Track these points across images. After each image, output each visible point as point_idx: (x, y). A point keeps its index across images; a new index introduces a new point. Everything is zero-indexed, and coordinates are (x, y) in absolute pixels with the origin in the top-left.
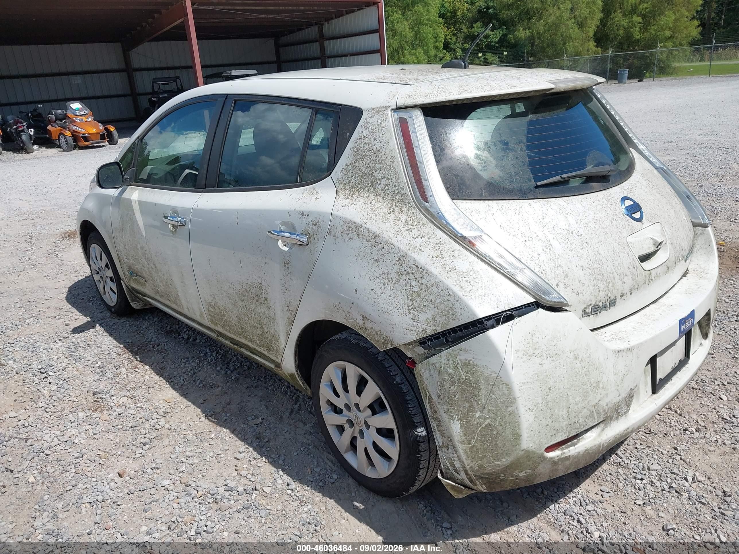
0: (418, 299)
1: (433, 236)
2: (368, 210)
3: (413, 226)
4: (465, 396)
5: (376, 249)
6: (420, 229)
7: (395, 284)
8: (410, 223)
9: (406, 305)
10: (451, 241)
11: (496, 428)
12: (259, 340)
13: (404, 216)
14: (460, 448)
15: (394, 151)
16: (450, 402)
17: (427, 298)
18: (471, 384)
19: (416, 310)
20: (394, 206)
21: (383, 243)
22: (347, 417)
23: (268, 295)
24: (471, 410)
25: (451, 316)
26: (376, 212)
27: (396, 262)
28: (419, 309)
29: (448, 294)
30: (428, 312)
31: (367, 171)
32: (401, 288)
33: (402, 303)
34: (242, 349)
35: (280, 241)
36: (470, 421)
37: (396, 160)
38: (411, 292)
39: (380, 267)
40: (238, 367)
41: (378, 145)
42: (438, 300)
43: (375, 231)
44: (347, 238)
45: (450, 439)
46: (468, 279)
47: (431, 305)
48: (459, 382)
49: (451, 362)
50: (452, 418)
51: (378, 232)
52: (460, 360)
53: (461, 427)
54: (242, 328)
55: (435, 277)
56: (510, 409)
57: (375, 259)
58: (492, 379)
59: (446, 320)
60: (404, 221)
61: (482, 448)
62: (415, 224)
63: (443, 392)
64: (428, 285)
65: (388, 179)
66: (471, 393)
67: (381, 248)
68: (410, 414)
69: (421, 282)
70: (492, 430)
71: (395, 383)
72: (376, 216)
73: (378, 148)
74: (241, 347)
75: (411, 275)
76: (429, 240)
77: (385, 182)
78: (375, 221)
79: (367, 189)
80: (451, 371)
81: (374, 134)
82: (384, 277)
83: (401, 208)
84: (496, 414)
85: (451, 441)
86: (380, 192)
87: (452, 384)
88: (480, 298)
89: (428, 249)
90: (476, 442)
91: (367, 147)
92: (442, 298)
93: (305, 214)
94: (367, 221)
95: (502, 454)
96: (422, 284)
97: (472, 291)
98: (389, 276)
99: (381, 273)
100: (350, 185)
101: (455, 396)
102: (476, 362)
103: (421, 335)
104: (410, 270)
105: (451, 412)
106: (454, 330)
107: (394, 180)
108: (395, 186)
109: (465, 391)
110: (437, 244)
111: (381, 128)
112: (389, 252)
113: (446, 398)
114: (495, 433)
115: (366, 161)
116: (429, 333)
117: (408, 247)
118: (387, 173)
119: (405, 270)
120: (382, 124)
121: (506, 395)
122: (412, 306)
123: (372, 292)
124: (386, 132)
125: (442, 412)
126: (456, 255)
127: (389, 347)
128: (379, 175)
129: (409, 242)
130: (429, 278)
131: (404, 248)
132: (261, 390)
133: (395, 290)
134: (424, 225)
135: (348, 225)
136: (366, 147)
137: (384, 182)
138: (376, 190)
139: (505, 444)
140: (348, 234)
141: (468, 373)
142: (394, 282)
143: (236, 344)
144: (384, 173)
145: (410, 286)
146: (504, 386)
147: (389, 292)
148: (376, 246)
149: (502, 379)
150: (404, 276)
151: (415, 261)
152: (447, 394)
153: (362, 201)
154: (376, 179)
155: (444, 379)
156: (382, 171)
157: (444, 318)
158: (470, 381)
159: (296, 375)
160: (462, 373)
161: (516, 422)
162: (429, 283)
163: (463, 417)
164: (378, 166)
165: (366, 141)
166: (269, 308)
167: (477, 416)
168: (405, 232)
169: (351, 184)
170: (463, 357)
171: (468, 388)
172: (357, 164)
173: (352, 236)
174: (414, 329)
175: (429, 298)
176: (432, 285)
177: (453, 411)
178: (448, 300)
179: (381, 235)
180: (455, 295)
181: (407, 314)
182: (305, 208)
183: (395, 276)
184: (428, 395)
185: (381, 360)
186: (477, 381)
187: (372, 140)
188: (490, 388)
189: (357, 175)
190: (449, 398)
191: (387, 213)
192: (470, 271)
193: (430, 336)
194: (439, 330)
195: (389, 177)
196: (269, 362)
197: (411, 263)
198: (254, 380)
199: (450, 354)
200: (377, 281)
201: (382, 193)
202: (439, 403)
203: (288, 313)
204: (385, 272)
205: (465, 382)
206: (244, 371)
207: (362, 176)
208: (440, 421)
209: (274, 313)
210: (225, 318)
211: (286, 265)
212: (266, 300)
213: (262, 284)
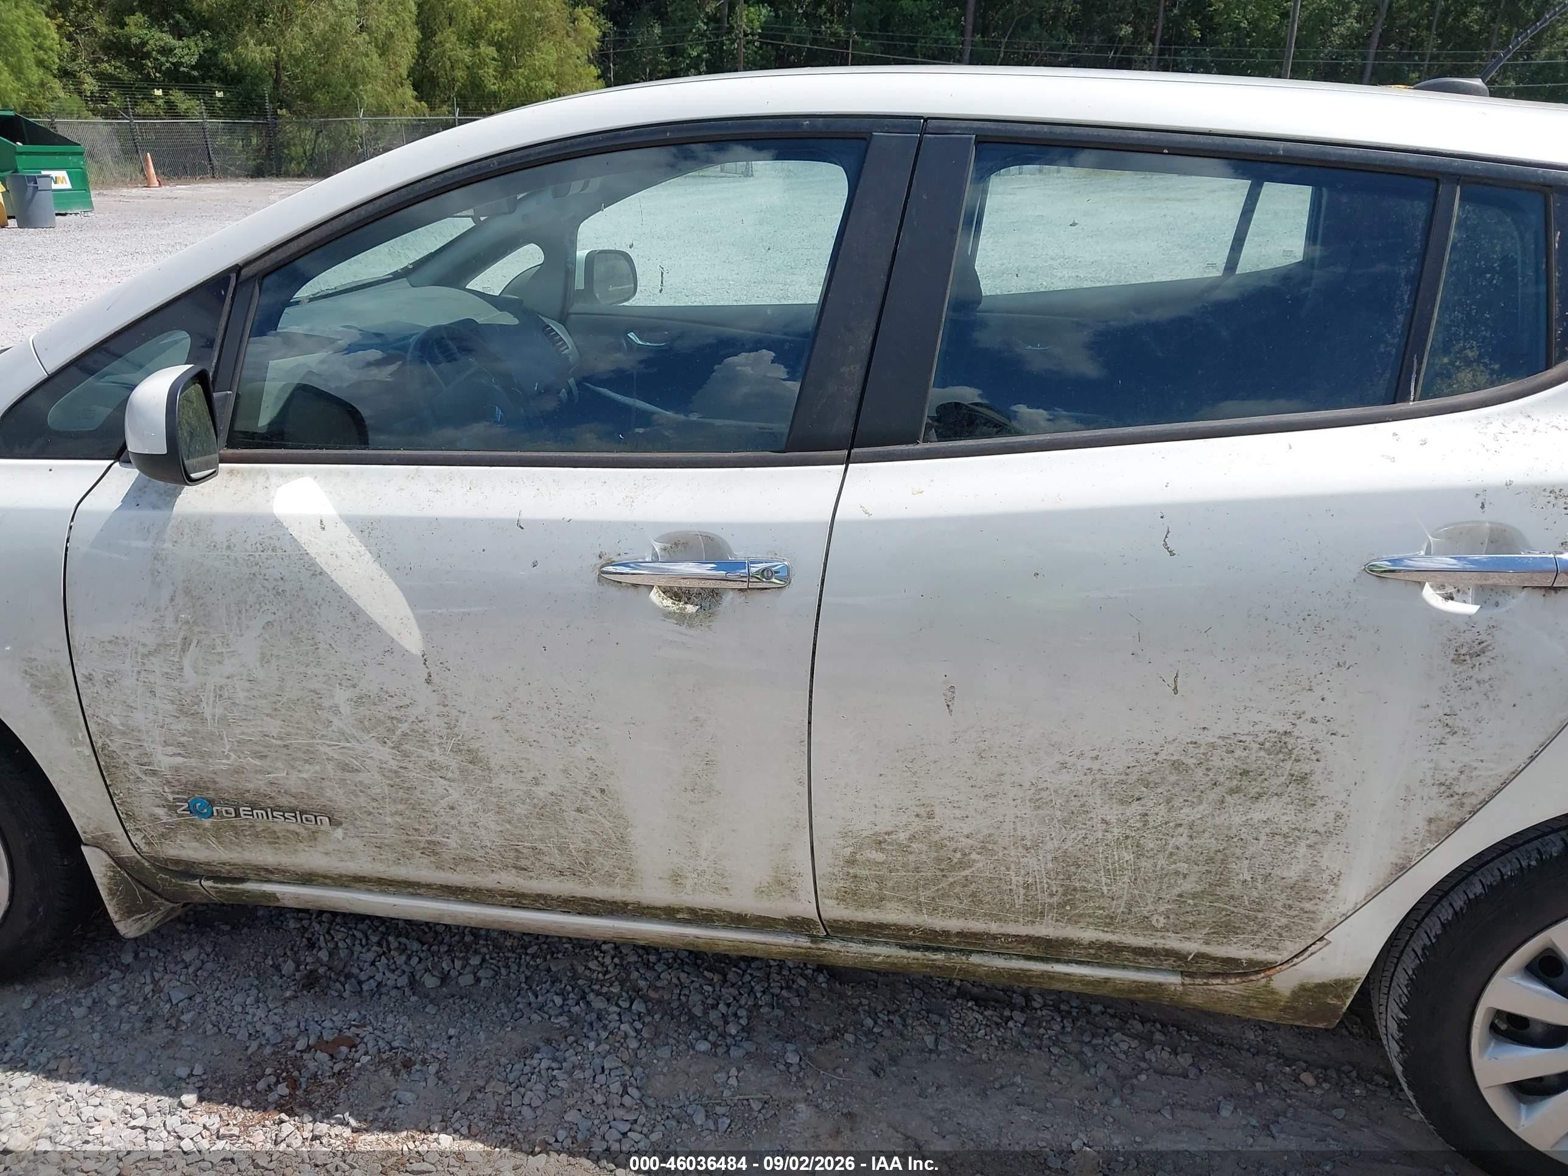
12: (1167, 913)
23: (1320, 764)
34: (977, 959)
35: (1429, 587)
166: (1309, 803)
203: (1440, 807)
209: (1338, 816)
210: (967, 872)
211: (1468, 657)
212: (1302, 779)
213: (1296, 733)
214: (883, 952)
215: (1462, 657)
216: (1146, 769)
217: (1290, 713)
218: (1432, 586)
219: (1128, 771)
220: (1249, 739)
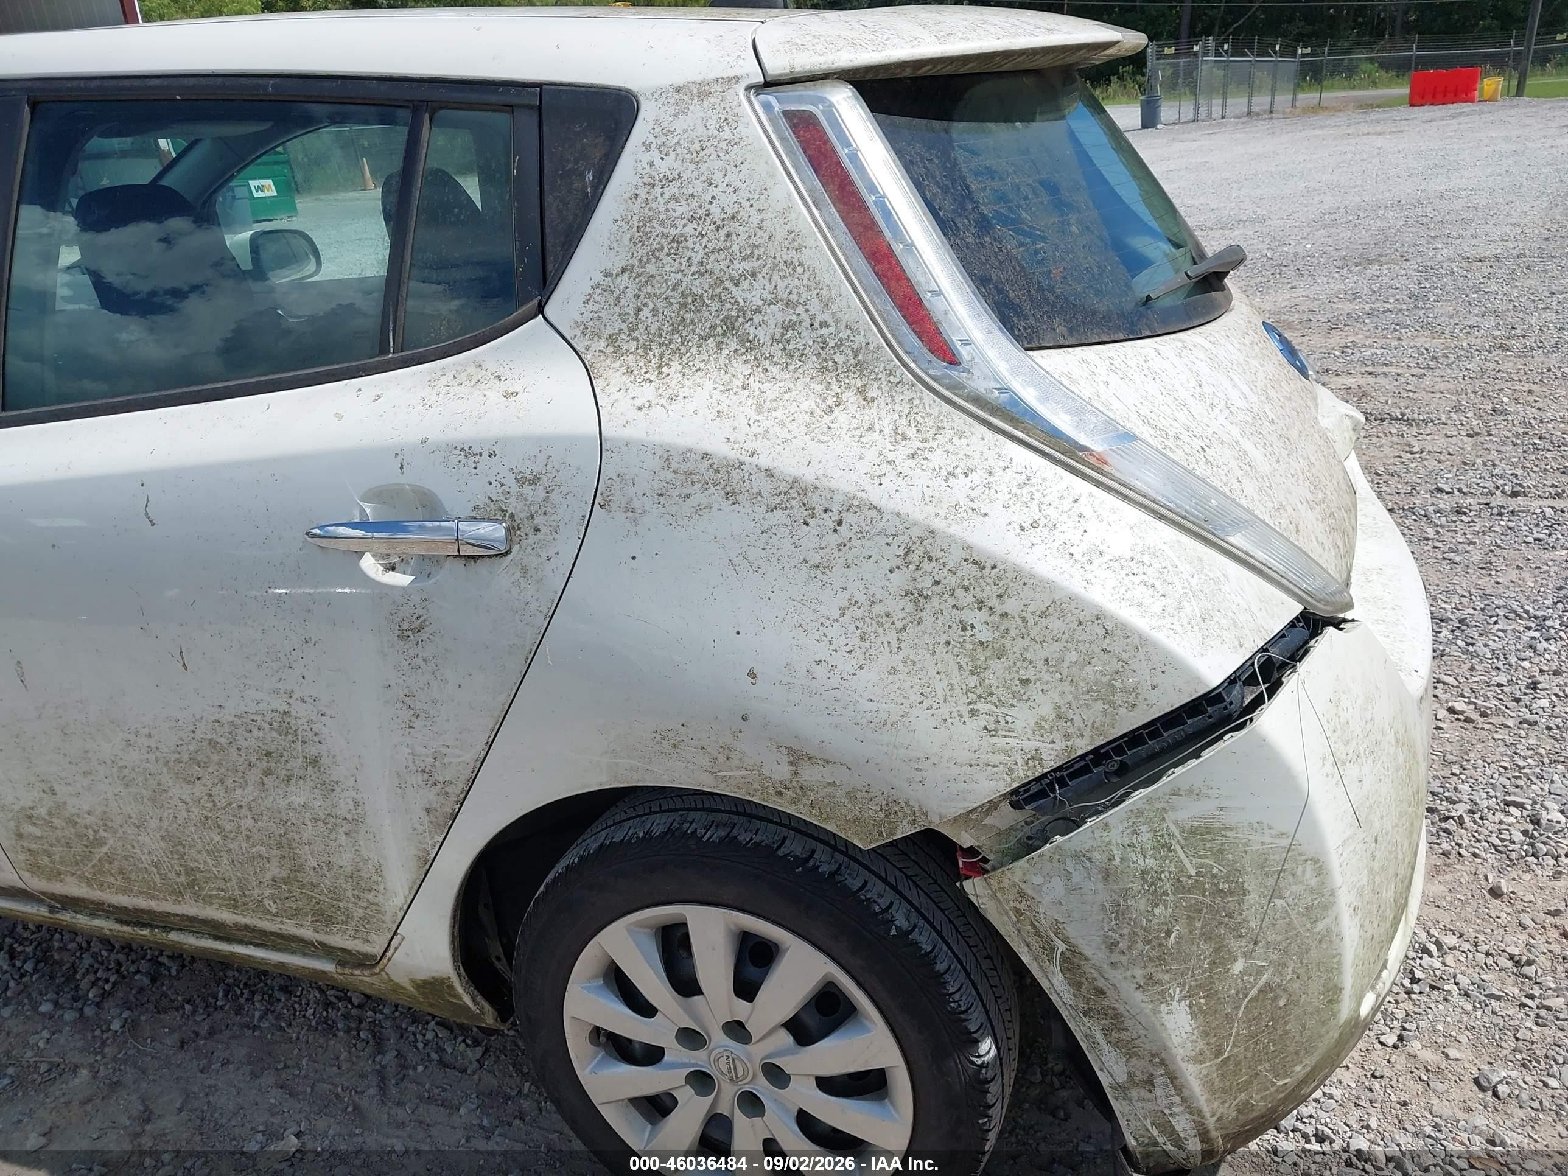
0: (997, 665)
1: (1002, 464)
2: (748, 411)
3: (926, 440)
4: (1198, 925)
5: (813, 530)
6: (951, 448)
7: (903, 629)
8: (911, 432)
9: (958, 691)
10: (1060, 470)
11: (1285, 990)
12: (272, 897)
13: (883, 413)
14: (1193, 1075)
15: (793, 216)
16: (1153, 954)
17: (1029, 655)
18: (1217, 885)
19: (994, 699)
20: (835, 388)
21: (835, 508)
22: (684, 1065)
23: (323, 747)
24: (1221, 958)
25: (1120, 698)
26: (779, 414)
27: (899, 562)
28: (1002, 694)
29: (1102, 632)
30: (1041, 698)
31: (699, 286)
32: (927, 638)
33: (940, 687)
34: (174, 936)
35: (368, 555)
36: (1216, 993)
37: (809, 242)
38: (969, 646)
39: (837, 585)
40: (114, 984)
41: (728, 202)
42: (1072, 656)
43: (797, 472)
44: (687, 507)
45: (1161, 1059)
46: (1145, 578)
47: (1046, 677)
48: (1179, 887)
49: (1145, 836)
50: (1164, 997)
51: (808, 475)
52: (1176, 823)
53: (1193, 1015)
54: (190, 871)
55: (1048, 586)
56: (1320, 926)
57: (816, 560)
58: (1277, 857)
59: (1104, 713)
60: (887, 431)
61: (1249, 1055)
62: (930, 435)
63: (1125, 931)
64: (1028, 615)
65: (788, 304)
66: (1218, 912)
67: (831, 524)
68: (954, 1012)
69: (999, 610)
70: (1276, 998)
71: (893, 932)
72: (782, 424)
73: (730, 211)
74: (167, 929)
75: (960, 593)
76: (992, 479)
77: (779, 315)
78: (786, 441)
79: (711, 343)
80: (1151, 862)
81: (703, 168)
82: (859, 613)
83: (862, 391)
84: (1285, 951)
85: (1163, 1063)
86: (767, 350)
87: (1157, 897)
88: (1196, 628)
89: (998, 505)
90: (1234, 1046)
91: (682, 209)
92: (1083, 648)
93: (476, 449)
94: (755, 445)
95: (1297, 1053)
96: (1004, 615)
97: (1169, 609)
98: (877, 609)
99: (846, 604)
100: (636, 339)
101: (1168, 933)
102: (1228, 819)
103: (1024, 774)
104: (953, 580)
105: (1159, 982)
106: (1134, 738)
107: (815, 306)
108: (824, 325)
109: (1199, 911)
110: (1020, 486)
111: (723, 145)
112: (862, 535)
113: (1140, 945)
114: (1282, 1003)
115: (689, 254)
116: (1050, 762)
117: (931, 509)
118: (781, 285)
119: (937, 583)
120: (727, 133)
121: (1312, 891)
122: (979, 691)
123: (820, 672)
124: (749, 156)
125: (1128, 990)
126: (1087, 511)
127: (904, 830)
128: (753, 294)
129: (928, 493)
130: (1027, 592)
131: (921, 514)
132: (233, 1037)
133: (906, 651)
134: (960, 434)
135: (683, 467)
136: (680, 211)
137: (775, 315)
138: (749, 345)
139: (1304, 1026)
140: (688, 496)
141: (1206, 857)
142: (899, 624)
143: (143, 925)
144: (770, 288)
145: (964, 629)
146: (1309, 866)
147: (885, 659)
148: (812, 522)
149: (1302, 849)
150: (935, 601)
151: (968, 548)
152: (1141, 932)
153: (708, 385)
154: (742, 310)
155: (1126, 893)
156: (762, 281)
157: (1099, 706)
158: (1214, 876)
159: (455, 979)
160: (1186, 861)
161: (1334, 957)
162: (1031, 608)
163: (1199, 986)
164: (740, 266)
165: (676, 191)
166: (329, 788)
167: (1237, 972)
168: (905, 465)
169: (641, 334)
170: (1187, 812)
171: (1208, 900)
172: (651, 268)
173: (705, 501)
174: (1001, 757)
175: (1038, 654)
176: (1044, 615)
177: (1167, 977)
178: (1105, 651)
179: (824, 483)
180: (1126, 631)
181: (966, 716)
182: (467, 431)
183: (900, 607)
184: (1061, 947)
185: (832, 874)
186: (1234, 873)
187: (699, 186)
188: (1271, 882)
189: (660, 304)
190: (1149, 942)
191: (818, 411)
192: (1142, 553)
193: (1055, 770)
194: (1083, 746)
195: (794, 297)
196: (305, 955)
197: (954, 557)
198: (194, 1012)
199: (1140, 813)
200: (834, 631)
201: (776, 350)
202: (1113, 965)
203: (430, 796)
204: (861, 597)
205: (1198, 886)
206: (141, 990)
207: (683, 306)
208: (1117, 1016)
209: (356, 804)
210: (105, 849)
211: (410, 633)
212: (314, 762)
213: (293, 713)
214: (105, 925)
215: (406, 634)
216: (192, 748)
217: (282, 692)
218: (373, 556)
219: (179, 749)
220: (258, 718)
